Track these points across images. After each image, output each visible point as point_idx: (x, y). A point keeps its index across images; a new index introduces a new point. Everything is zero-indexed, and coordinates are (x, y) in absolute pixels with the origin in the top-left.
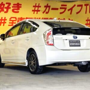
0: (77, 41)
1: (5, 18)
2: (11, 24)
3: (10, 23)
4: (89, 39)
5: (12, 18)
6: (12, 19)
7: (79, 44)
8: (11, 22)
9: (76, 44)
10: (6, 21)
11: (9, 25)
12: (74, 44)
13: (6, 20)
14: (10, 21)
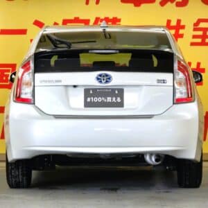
0: (113, 90)
1: (179, 21)
2: (199, 40)
3: (195, 37)
4: (156, 83)
5: (200, 21)
6: (202, 25)
7: (119, 100)
8: (200, 33)
9: (109, 99)
10: (181, 32)
11: (193, 44)
12: (100, 99)
13: (183, 27)
14: (195, 30)
